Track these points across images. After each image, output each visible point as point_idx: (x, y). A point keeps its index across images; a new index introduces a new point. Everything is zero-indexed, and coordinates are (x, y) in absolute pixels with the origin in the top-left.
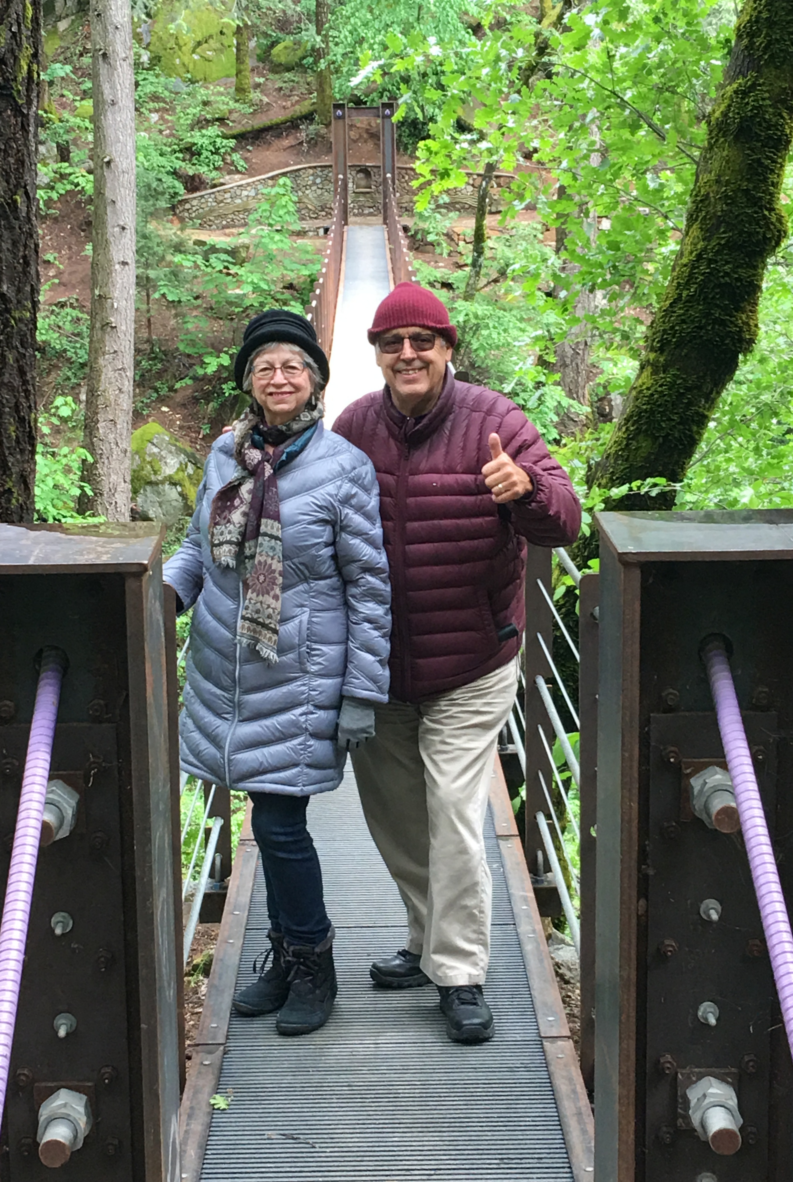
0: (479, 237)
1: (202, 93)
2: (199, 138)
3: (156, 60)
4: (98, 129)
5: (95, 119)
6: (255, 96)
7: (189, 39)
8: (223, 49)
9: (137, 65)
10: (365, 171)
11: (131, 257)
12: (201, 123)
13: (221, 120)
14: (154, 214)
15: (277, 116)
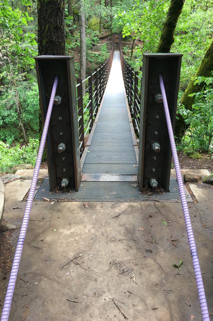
0: (132, 52)
1: (95, 32)
2: (94, 39)
3: (89, 27)
4: (81, 38)
5: (80, 36)
6: (102, 32)
7: (93, 24)
8: (98, 26)
9: (86, 28)
10: (117, 43)
11: (85, 55)
12: (95, 36)
13: (97, 36)
14: (88, 49)
15: (105, 35)
